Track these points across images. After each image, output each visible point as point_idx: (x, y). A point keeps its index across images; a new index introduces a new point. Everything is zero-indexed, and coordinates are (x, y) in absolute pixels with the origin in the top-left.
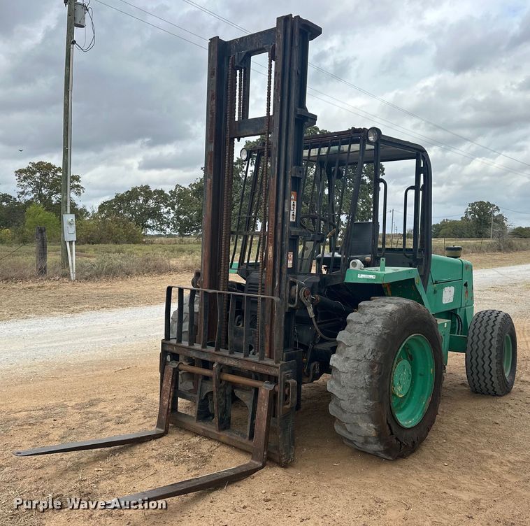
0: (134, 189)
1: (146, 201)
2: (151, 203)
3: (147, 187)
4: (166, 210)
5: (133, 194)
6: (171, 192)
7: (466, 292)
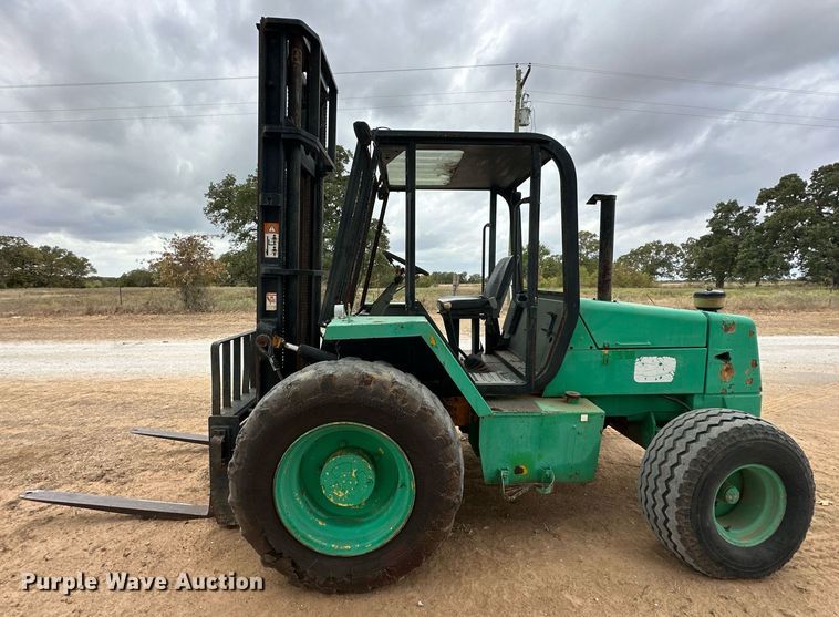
0: (647, 245)
1: (657, 254)
2: (663, 255)
3: (659, 242)
4: (675, 260)
5: (646, 249)
6: (682, 244)
7: (727, 370)
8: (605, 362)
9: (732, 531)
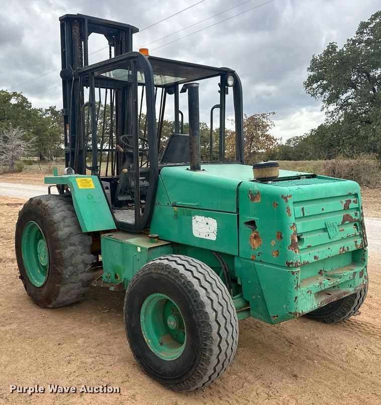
7: (256, 237)
8: (176, 216)
9: (163, 346)
